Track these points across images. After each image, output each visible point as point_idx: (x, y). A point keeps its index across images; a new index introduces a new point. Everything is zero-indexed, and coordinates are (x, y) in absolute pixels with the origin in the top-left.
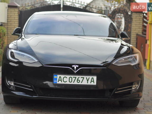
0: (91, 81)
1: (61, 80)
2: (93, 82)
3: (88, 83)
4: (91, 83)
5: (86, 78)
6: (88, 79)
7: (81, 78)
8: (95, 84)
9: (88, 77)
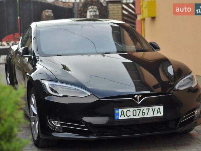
0: (158, 112)
1: (124, 115)
2: (159, 113)
3: (154, 114)
4: (157, 114)
5: (152, 109)
6: (154, 110)
7: (146, 109)
8: (162, 115)
9: (153, 108)
